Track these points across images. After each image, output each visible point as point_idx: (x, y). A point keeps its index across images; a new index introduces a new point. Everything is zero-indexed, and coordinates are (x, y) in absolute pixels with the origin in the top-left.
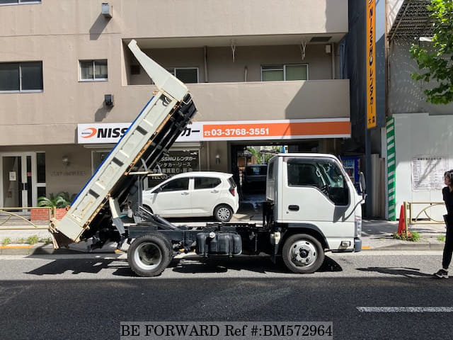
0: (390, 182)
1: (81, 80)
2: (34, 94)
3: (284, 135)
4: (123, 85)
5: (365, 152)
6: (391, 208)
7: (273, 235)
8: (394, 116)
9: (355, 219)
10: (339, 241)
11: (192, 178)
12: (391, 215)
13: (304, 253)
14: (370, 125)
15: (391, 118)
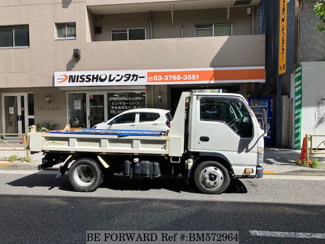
0: (297, 117)
1: (57, 38)
2: (23, 50)
3: (211, 80)
4: (87, 41)
5: (276, 94)
6: (296, 139)
7: (186, 161)
8: (301, 63)
9: (258, 150)
10: (243, 168)
11: (138, 113)
12: (296, 146)
13: (213, 177)
14: (281, 71)
15: (300, 65)
